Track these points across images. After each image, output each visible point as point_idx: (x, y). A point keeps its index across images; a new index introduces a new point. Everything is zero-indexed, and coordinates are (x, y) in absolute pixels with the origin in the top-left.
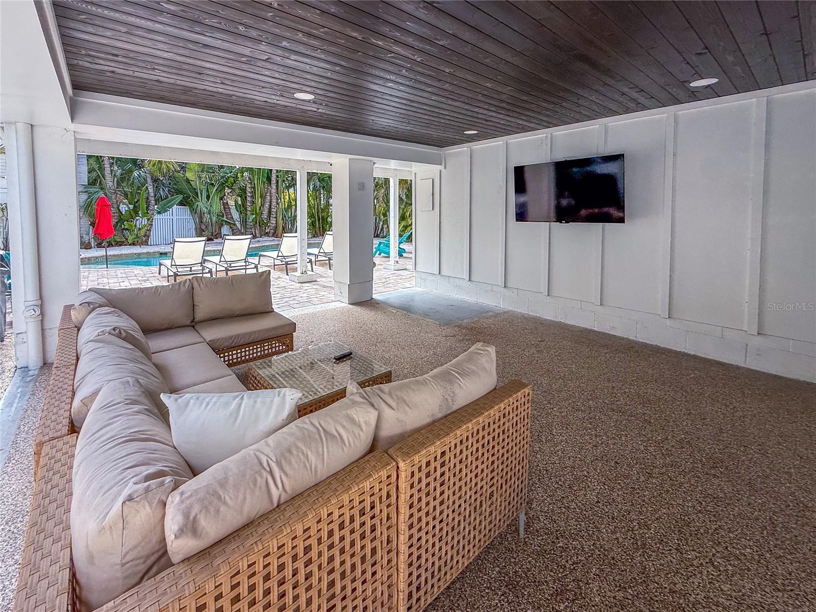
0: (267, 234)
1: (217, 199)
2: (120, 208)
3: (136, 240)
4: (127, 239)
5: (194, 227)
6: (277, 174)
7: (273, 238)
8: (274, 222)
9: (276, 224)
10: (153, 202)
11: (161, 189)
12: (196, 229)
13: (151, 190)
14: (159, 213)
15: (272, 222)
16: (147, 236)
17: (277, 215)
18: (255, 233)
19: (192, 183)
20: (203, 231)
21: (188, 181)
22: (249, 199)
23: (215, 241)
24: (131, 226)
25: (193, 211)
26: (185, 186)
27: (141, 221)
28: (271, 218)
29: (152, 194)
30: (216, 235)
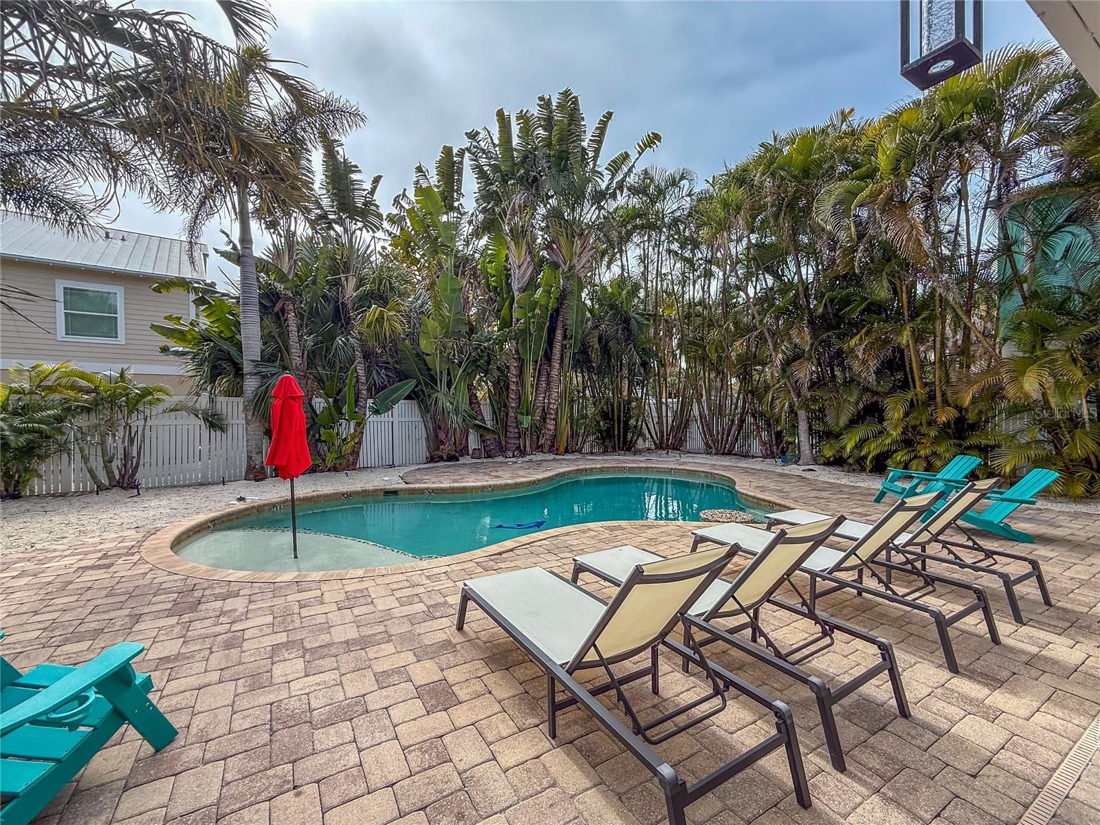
0: (539, 448)
1: (463, 388)
2: (313, 403)
3: (338, 462)
4: (324, 460)
5: (425, 435)
6: (564, 342)
7: (552, 456)
8: (552, 427)
9: (556, 429)
10: (364, 392)
11: (374, 372)
12: (428, 439)
13: (361, 372)
14: (377, 412)
15: (549, 427)
16: (355, 453)
17: (557, 414)
18: (525, 447)
19: (427, 358)
20: (442, 443)
21: (420, 356)
22: (513, 387)
23: (462, 460)
24: (330, 435)
25: (425, 408)
26: (412, 365)
27: (346, 428)
28: (548, 421)
29: (363, 379)
30: (461, 451)
